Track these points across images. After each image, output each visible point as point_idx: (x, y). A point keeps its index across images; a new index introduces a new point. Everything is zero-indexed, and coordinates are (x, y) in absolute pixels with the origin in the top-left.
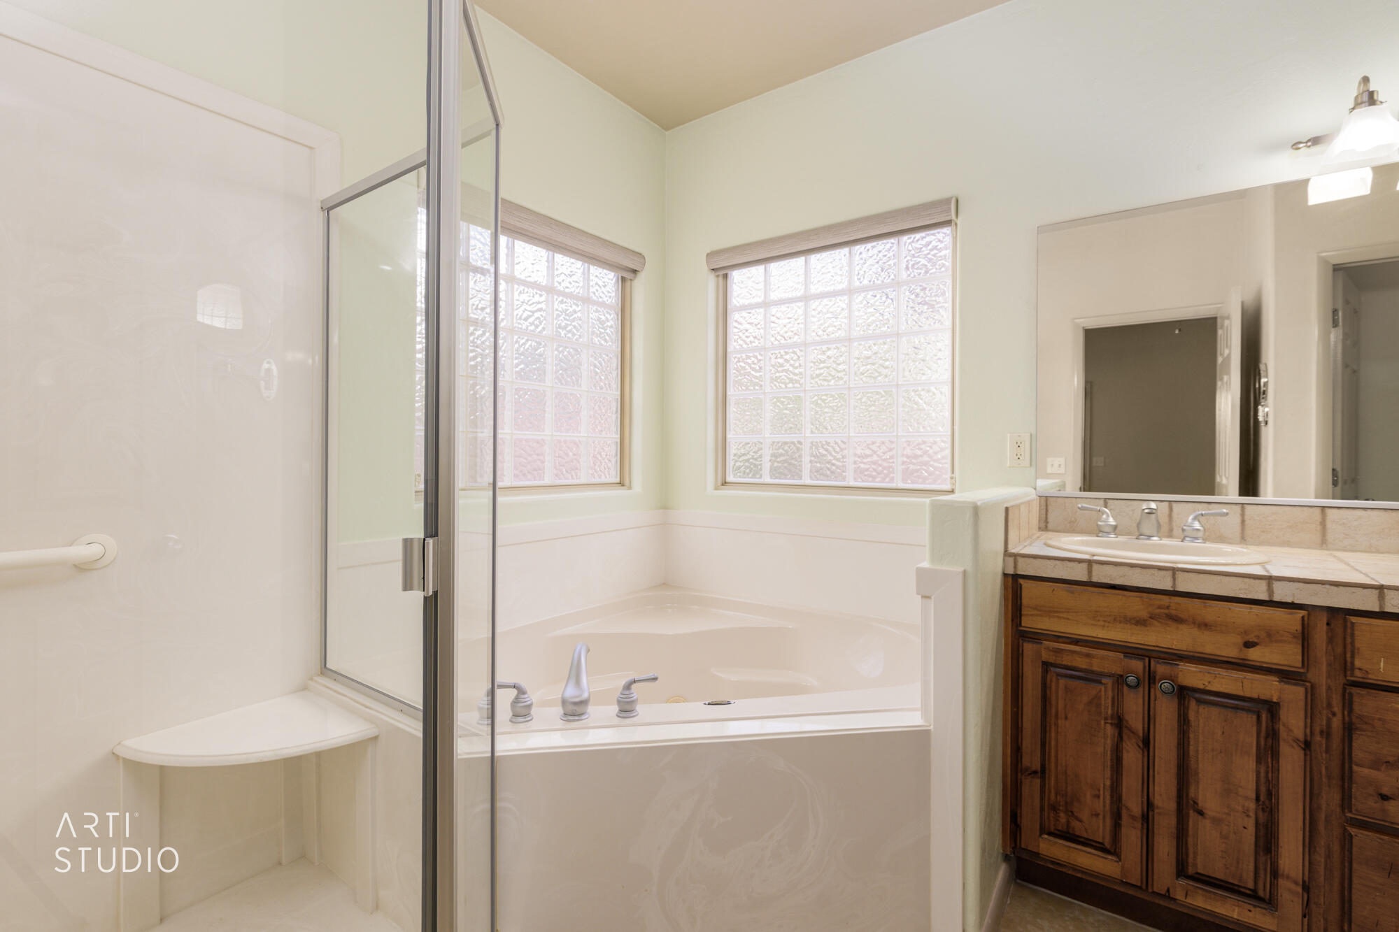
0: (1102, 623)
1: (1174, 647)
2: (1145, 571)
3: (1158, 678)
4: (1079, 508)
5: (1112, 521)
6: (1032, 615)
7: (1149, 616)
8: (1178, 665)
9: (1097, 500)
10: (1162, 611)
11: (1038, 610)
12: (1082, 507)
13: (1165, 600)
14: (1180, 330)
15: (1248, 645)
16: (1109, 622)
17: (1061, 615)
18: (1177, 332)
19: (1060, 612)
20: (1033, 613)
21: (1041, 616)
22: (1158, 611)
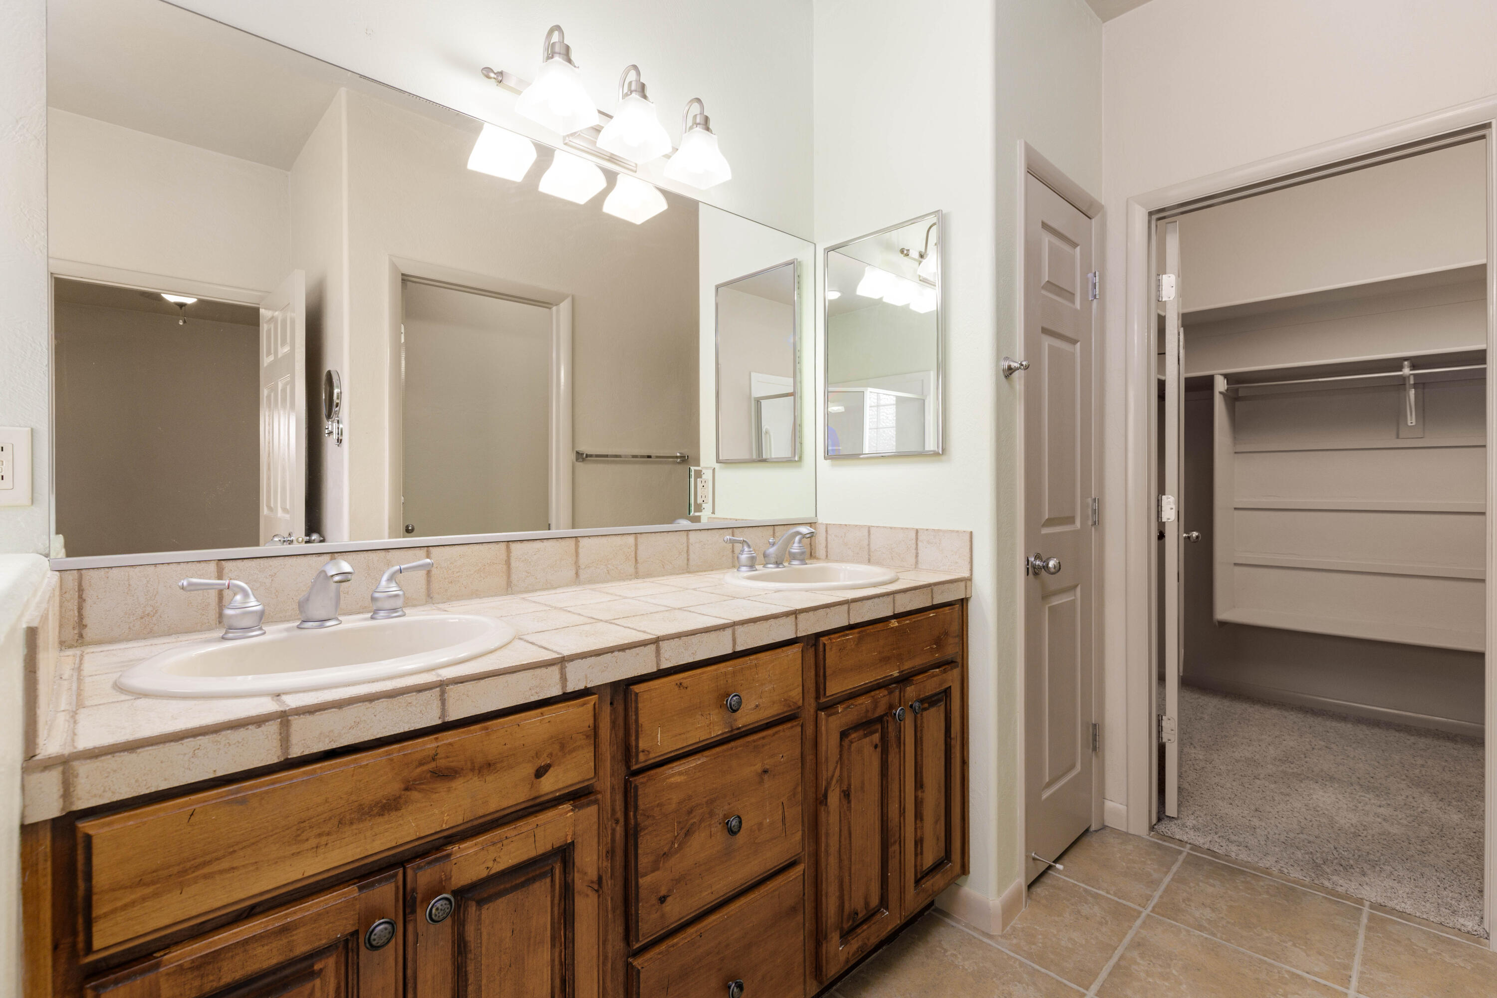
0: (313, 842)
1: (444, 827)
2: (394, 701)
3: (419, 897)
4: (183, 588)
5: (254, 604)
6: (125, 907)
7: (403, 786)
8: (449, 856)
9: (203, 565)
10: (425, 768)
11: (147, 885)
12: (190, 584)
13: (428, 744)
14: (185, 322)
15: (540, 773)
16: (328, 834)
17: (215, 867)
18: (181, 323)
19: (210, 862)
20: (127, 900)
21: (156, 895)
22: (419, 770)
